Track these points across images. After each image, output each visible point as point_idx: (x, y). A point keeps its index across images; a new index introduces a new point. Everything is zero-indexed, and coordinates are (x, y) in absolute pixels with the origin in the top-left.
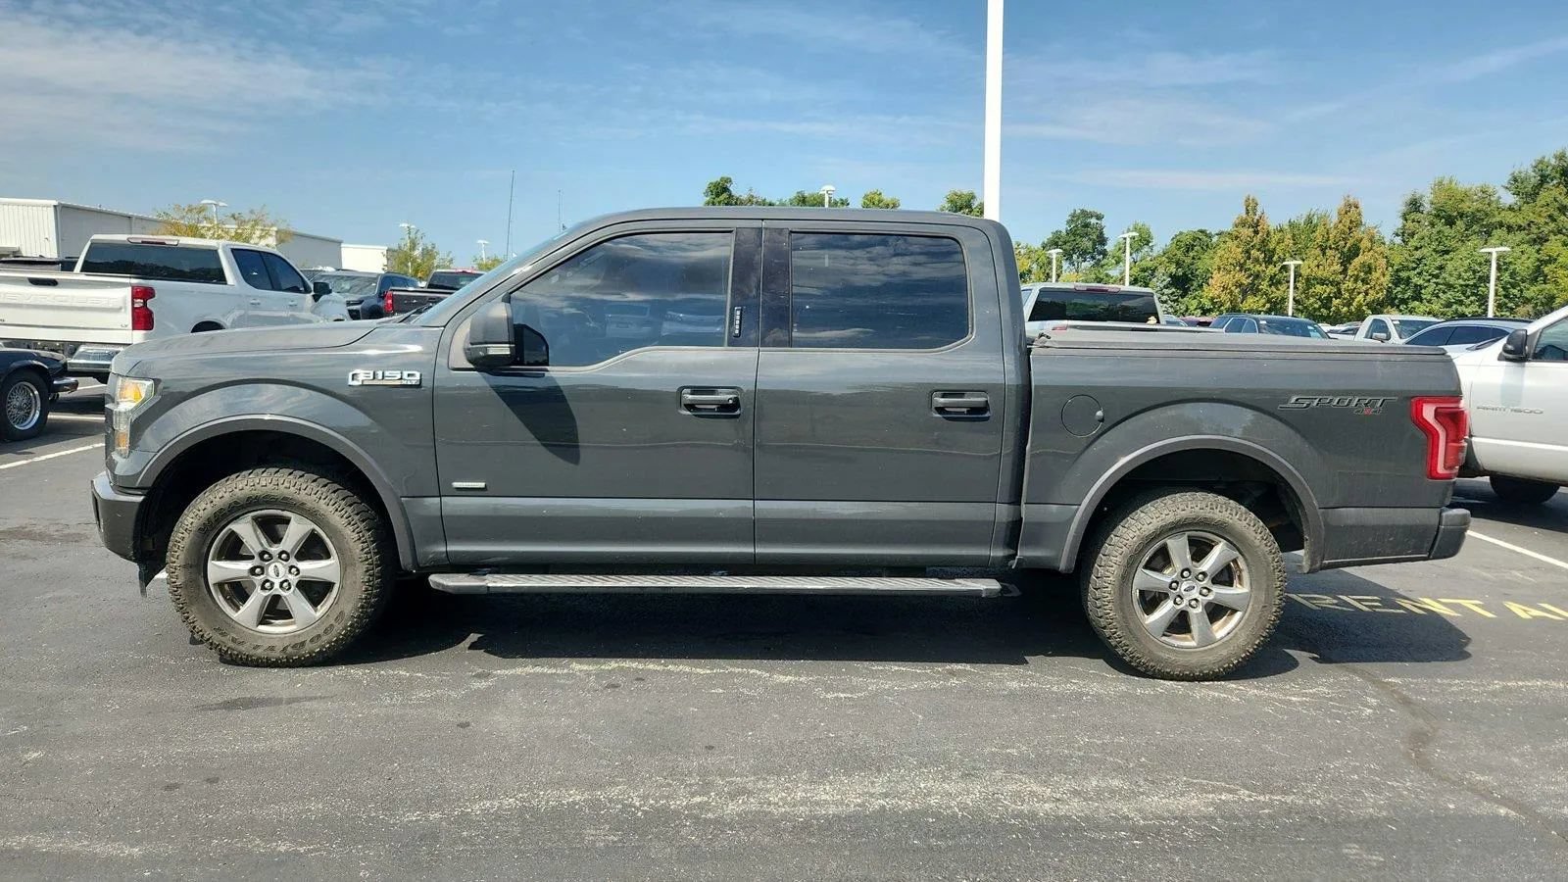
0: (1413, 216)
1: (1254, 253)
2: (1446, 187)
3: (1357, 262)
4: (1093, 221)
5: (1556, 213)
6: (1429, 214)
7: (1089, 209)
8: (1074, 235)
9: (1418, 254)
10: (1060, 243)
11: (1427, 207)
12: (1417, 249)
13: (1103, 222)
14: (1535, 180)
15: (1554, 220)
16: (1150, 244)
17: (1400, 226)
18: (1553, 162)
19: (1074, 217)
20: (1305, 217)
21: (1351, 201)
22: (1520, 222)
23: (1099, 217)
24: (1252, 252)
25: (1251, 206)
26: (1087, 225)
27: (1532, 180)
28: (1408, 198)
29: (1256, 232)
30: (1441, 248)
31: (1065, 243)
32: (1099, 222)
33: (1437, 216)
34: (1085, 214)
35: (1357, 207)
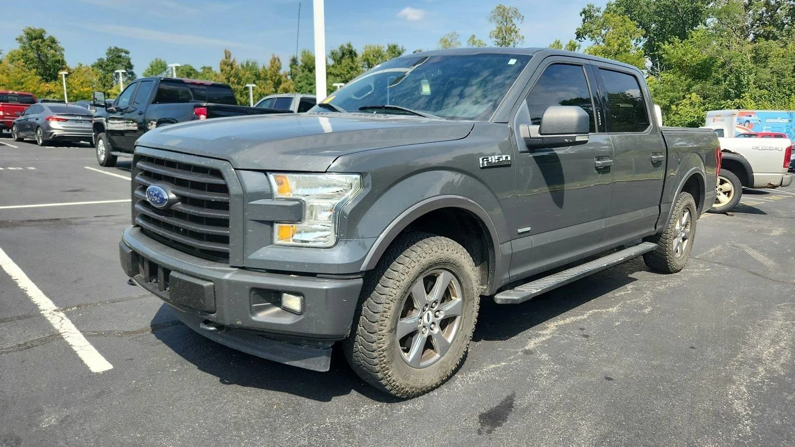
0: (294, 66)
1: (232, 79)
2: (307, 54)
3: (281, 87)
4: (123, 54)
5: (349, 70)
6: (301, 66)
7: (119, 47)
8: (112, 61)
9: (300, 85)
10: (104, 66)
11: (300, 63)
12: (299, 82)
13: (130, 56)
14: (340, 54)
15: (349, 73)
16: (167, 70)
17: (289, 71)
18: (346, 47)
19: (110, 51)
20: (245, 61)
21: (276, 57)
22: (337, 73)
23: (127, 52)
24: (231, 79)
25: (228, 55)
26: (120, 57)
27: (339, 54)
28: (291, 58)
29: (232, 69)
30: (309, 82)
31: (107, 66)
32: (127, 55)
33: (304, 67)
34: (117, 50)
35: (279, 60)
